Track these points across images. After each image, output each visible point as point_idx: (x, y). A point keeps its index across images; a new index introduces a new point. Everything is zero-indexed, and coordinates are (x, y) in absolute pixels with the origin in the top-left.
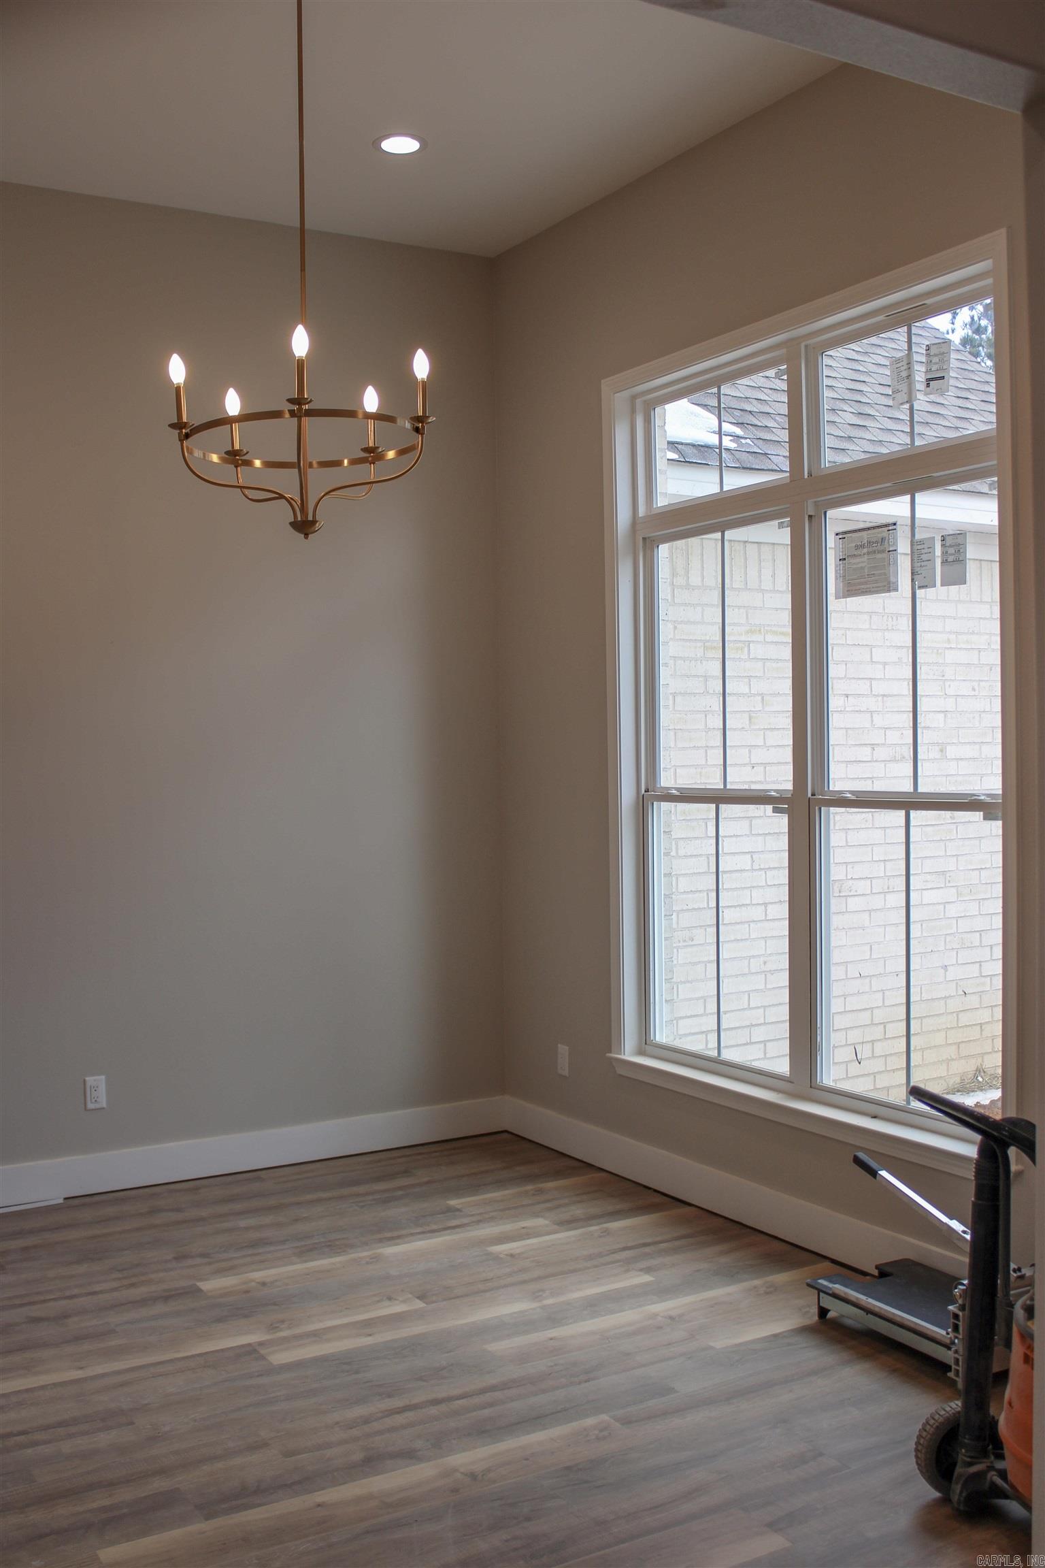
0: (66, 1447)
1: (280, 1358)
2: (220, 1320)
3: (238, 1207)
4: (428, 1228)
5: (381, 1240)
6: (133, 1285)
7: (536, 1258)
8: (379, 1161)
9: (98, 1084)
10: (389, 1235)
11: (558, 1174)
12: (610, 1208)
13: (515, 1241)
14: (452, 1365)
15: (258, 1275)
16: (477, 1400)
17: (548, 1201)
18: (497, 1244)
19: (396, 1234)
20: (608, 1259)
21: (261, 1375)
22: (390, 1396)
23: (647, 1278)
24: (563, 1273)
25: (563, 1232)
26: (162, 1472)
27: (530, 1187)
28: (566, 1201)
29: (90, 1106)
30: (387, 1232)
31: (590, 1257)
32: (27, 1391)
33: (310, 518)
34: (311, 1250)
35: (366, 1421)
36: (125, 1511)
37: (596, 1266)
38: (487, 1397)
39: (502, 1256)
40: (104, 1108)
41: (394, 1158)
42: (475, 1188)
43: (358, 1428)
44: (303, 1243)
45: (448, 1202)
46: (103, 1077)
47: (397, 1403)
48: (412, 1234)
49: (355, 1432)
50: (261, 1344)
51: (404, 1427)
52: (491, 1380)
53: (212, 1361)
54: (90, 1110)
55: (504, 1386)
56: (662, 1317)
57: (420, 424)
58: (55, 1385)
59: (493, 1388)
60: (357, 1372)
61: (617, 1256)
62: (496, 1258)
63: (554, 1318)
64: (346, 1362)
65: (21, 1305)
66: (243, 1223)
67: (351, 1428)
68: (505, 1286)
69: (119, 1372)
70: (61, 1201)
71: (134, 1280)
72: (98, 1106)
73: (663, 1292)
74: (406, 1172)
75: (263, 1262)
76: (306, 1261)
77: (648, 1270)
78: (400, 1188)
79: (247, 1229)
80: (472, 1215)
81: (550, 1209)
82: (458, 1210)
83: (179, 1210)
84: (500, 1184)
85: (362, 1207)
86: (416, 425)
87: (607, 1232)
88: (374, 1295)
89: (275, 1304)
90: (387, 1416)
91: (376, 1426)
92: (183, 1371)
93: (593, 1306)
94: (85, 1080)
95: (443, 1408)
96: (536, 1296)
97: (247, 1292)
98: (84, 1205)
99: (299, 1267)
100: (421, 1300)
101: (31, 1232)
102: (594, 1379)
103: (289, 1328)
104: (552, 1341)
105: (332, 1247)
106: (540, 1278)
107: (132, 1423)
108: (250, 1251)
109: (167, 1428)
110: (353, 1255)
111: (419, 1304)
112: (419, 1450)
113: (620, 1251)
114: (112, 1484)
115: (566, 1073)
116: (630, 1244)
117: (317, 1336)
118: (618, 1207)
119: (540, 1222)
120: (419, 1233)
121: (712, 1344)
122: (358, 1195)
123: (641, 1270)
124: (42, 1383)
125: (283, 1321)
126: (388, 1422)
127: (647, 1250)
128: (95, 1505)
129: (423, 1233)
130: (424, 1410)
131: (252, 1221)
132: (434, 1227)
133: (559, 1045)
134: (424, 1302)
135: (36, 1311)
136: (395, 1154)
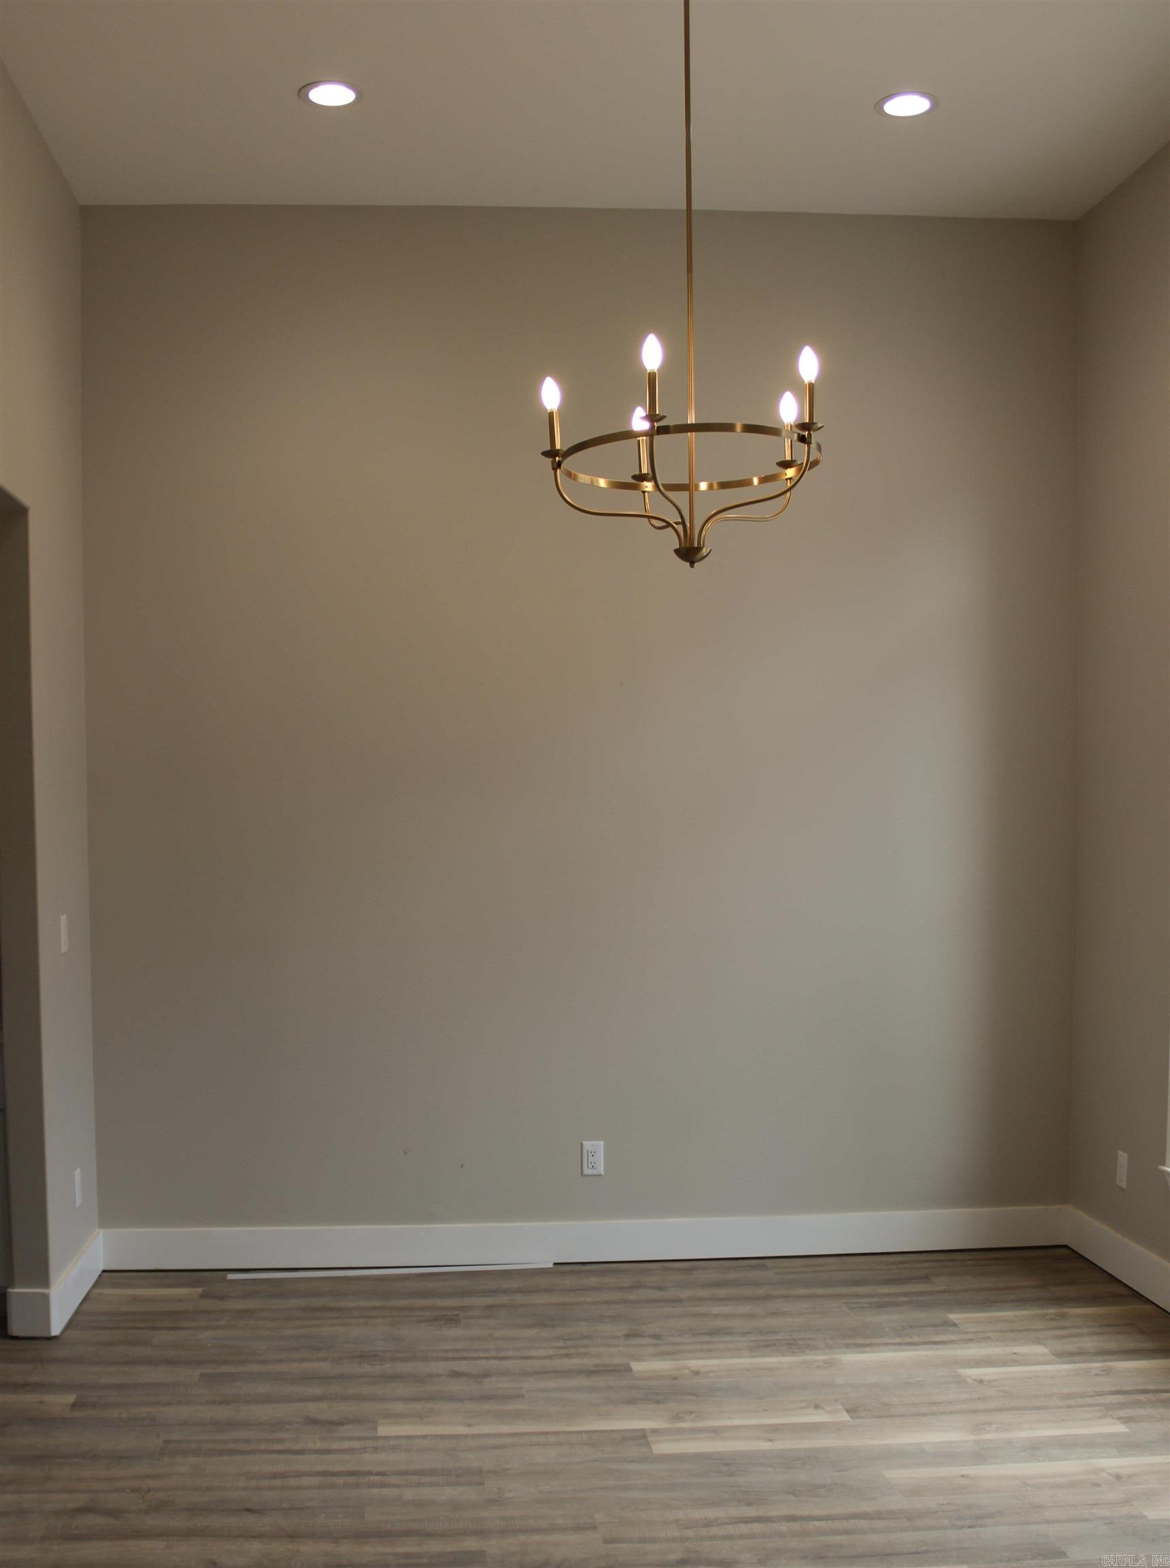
0: (409, 1494)
1: (662, 1447)
2: (631, 1402)
3: (722, 1292)
4: (908, 1340)
5: (848, 1346)
6: (568, 1356)
7: (1006, 1388)
8: (902, 1263)
9: (596, 1149)
10: (860, 1341)
11: (1095, 1300)
12: (1131, 1345)
13: (995, 1367)
14: (835, 1484)
15: (695, 1364)
16: (837, 1525)
17: (1059, 1328)
18: (971, 1367)
19: (868, 1341)
20: (1089, 1401)
21: (634, 1461)
22: (749, 1504)
23: (1120, 1428)
24: (1025, 1408)
25: (1057, 1364)
26: (480, 1533)
27: (1052, 1311)
28: (1085, 1331)
29: (587, 1171)
30: (859, 1338)
31: (1069, 1396)
32: (408, 1437)
33: (696, 545)
34: (767, 1346)
35: (708, 1524)
36: (425, 1561)
37: (1070, 1407)
38: (849, 1524)
39: (969, 1380)
40: (601, 1175)
41: (920, 1262)
42: (987, 1304)
43: (694, 1529)
44: (764, 1338)
45: (949, 1315)
46: (602, 1142)
47: (752, 1512)
48: (886, 1344)
49: (689, 1533)
50: (655, 1431)
51: (741, 1537)
52: (866, 1507)
53: (594, 1439)
54: (586, 1176)
55: (878, 1516)
56: (1108, 1473)
57: (807, 432)
58: (436, 1436)
59: (864, 1516)
60: (731, 1475)
61: (1100, 1400)
62: (961, 1382)
63: (980, 1455)
64: (727, 1464)
65: (453, 1359)
66: (716, 1310)
67: (687, 1528)
68: (951, 1413)
69: (499, 1435)
70: (551, 1265)
71: (572, 1351)
72: (595, 1172)
73: (1126, 1446)
74: (925, 1278)
75: (710, 1350)
76: (754, 1357)
77: (1126, 1420)
78: (906, 1294)
79: (716, 1316)
80: (967, 1333)
81: (1059, 1337)
82: (955, 1325)
83: (660, 1288)
84: (1021, 1302)
85: (852, 1308)
86: (802, 433)
87: (1108, 1372)
88: (802, 1401)
89: (695, 1395)
90: (732, 1523)
91: (715, 1531)
92: (561, 1445)
93: (1035, 1449)
94: (582, 1144)
95: (796, 1526)
96: (978, 1428)
97: (675, 1378)
98: (571, 1272)
99: (746, 1361)
100: (847, 1412)
101: (505, 1292)
102: (982, 1526)
103: (694, 1420)
104: (963, 1479)
105: (792, 1346)
106: (996, 1410)
107: (481, 1484)
108: (706, 1338)
109: (511, 1495)
110: (808, 1357)
111: (845, 1417)
112: (741, 1563)
113: (1108, 1394)
114: (429, 1535)
115: (1124, 1185)
116: (1125, 1388)
117: (715, 1432)
118: (1141, 1345)
119: (1040, 1349)
120: (894, 1344)
121: (1145, 1513)
122: (857, 1296)
123: (1119, 1419)
124: (425, 1433)
125: (691, 1413)
126: (731, 1529)
127: (1142, 1397)
128: (401, 1550)
129: (899, 1344)
130: (774, 1524)
131: (725, 1309)
132: (916, 1339)
133: (1120, 1152)
134: (850, 1416)
135: (462, 1366)
136: (923, 1257)
